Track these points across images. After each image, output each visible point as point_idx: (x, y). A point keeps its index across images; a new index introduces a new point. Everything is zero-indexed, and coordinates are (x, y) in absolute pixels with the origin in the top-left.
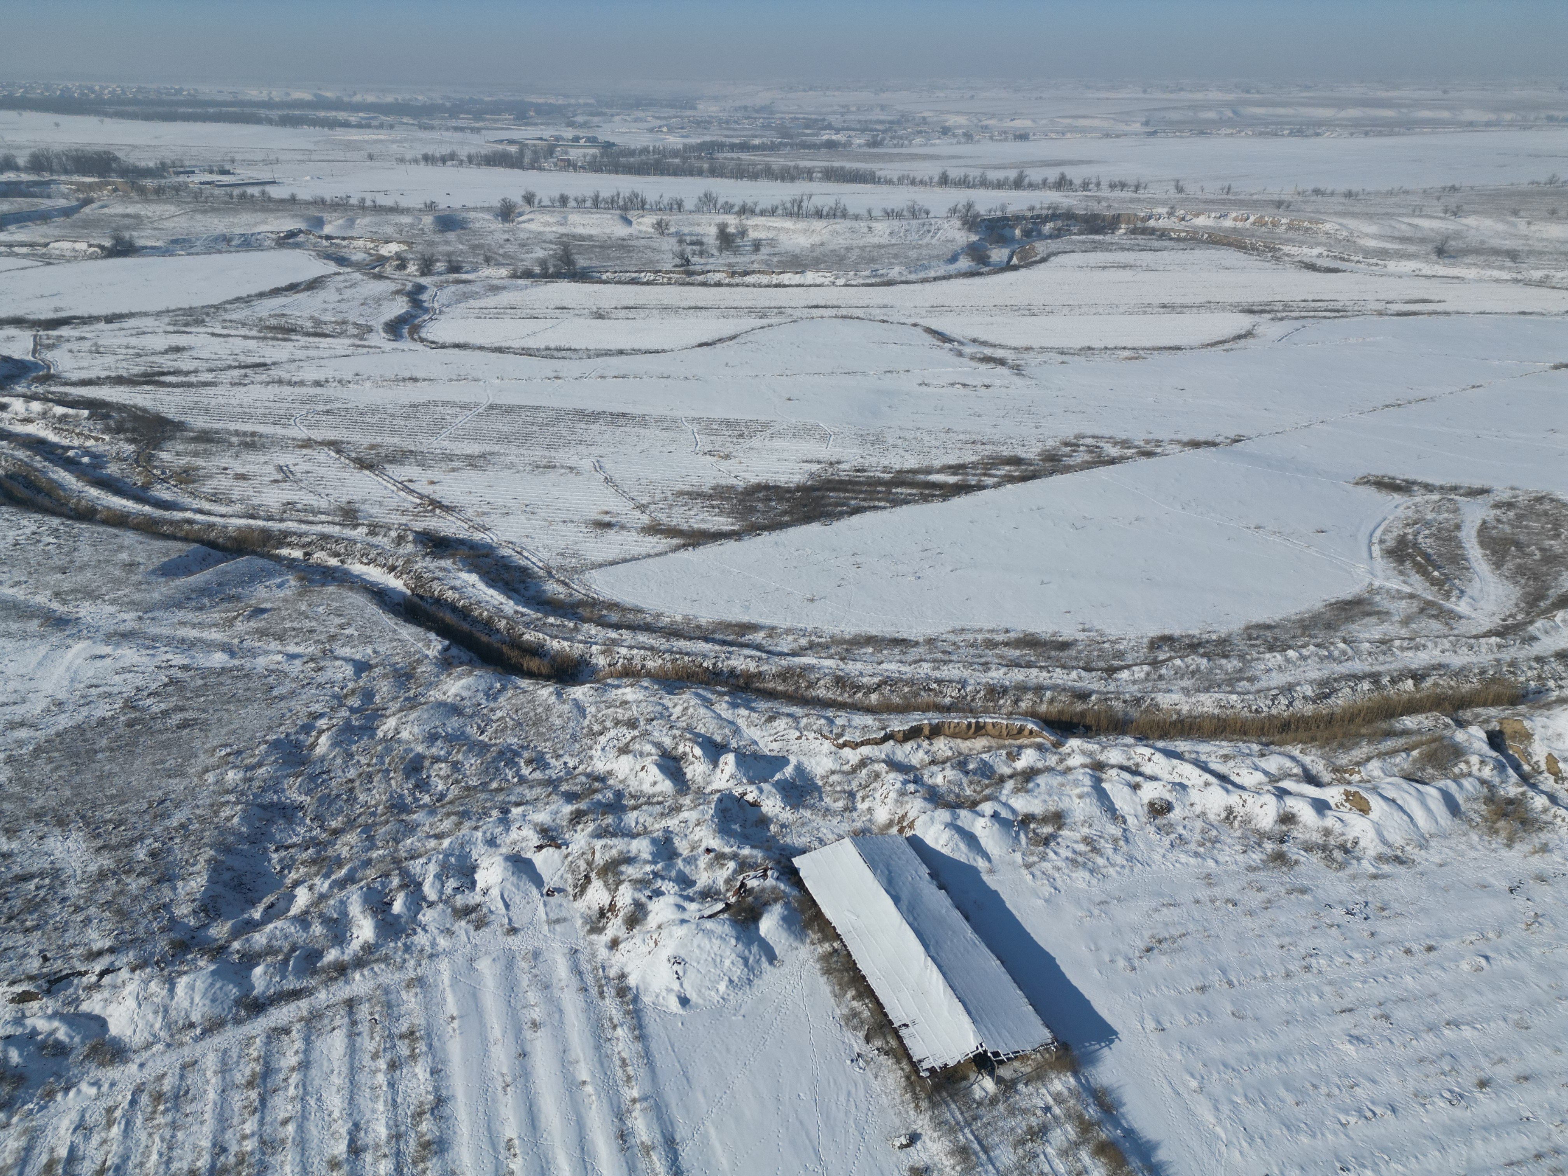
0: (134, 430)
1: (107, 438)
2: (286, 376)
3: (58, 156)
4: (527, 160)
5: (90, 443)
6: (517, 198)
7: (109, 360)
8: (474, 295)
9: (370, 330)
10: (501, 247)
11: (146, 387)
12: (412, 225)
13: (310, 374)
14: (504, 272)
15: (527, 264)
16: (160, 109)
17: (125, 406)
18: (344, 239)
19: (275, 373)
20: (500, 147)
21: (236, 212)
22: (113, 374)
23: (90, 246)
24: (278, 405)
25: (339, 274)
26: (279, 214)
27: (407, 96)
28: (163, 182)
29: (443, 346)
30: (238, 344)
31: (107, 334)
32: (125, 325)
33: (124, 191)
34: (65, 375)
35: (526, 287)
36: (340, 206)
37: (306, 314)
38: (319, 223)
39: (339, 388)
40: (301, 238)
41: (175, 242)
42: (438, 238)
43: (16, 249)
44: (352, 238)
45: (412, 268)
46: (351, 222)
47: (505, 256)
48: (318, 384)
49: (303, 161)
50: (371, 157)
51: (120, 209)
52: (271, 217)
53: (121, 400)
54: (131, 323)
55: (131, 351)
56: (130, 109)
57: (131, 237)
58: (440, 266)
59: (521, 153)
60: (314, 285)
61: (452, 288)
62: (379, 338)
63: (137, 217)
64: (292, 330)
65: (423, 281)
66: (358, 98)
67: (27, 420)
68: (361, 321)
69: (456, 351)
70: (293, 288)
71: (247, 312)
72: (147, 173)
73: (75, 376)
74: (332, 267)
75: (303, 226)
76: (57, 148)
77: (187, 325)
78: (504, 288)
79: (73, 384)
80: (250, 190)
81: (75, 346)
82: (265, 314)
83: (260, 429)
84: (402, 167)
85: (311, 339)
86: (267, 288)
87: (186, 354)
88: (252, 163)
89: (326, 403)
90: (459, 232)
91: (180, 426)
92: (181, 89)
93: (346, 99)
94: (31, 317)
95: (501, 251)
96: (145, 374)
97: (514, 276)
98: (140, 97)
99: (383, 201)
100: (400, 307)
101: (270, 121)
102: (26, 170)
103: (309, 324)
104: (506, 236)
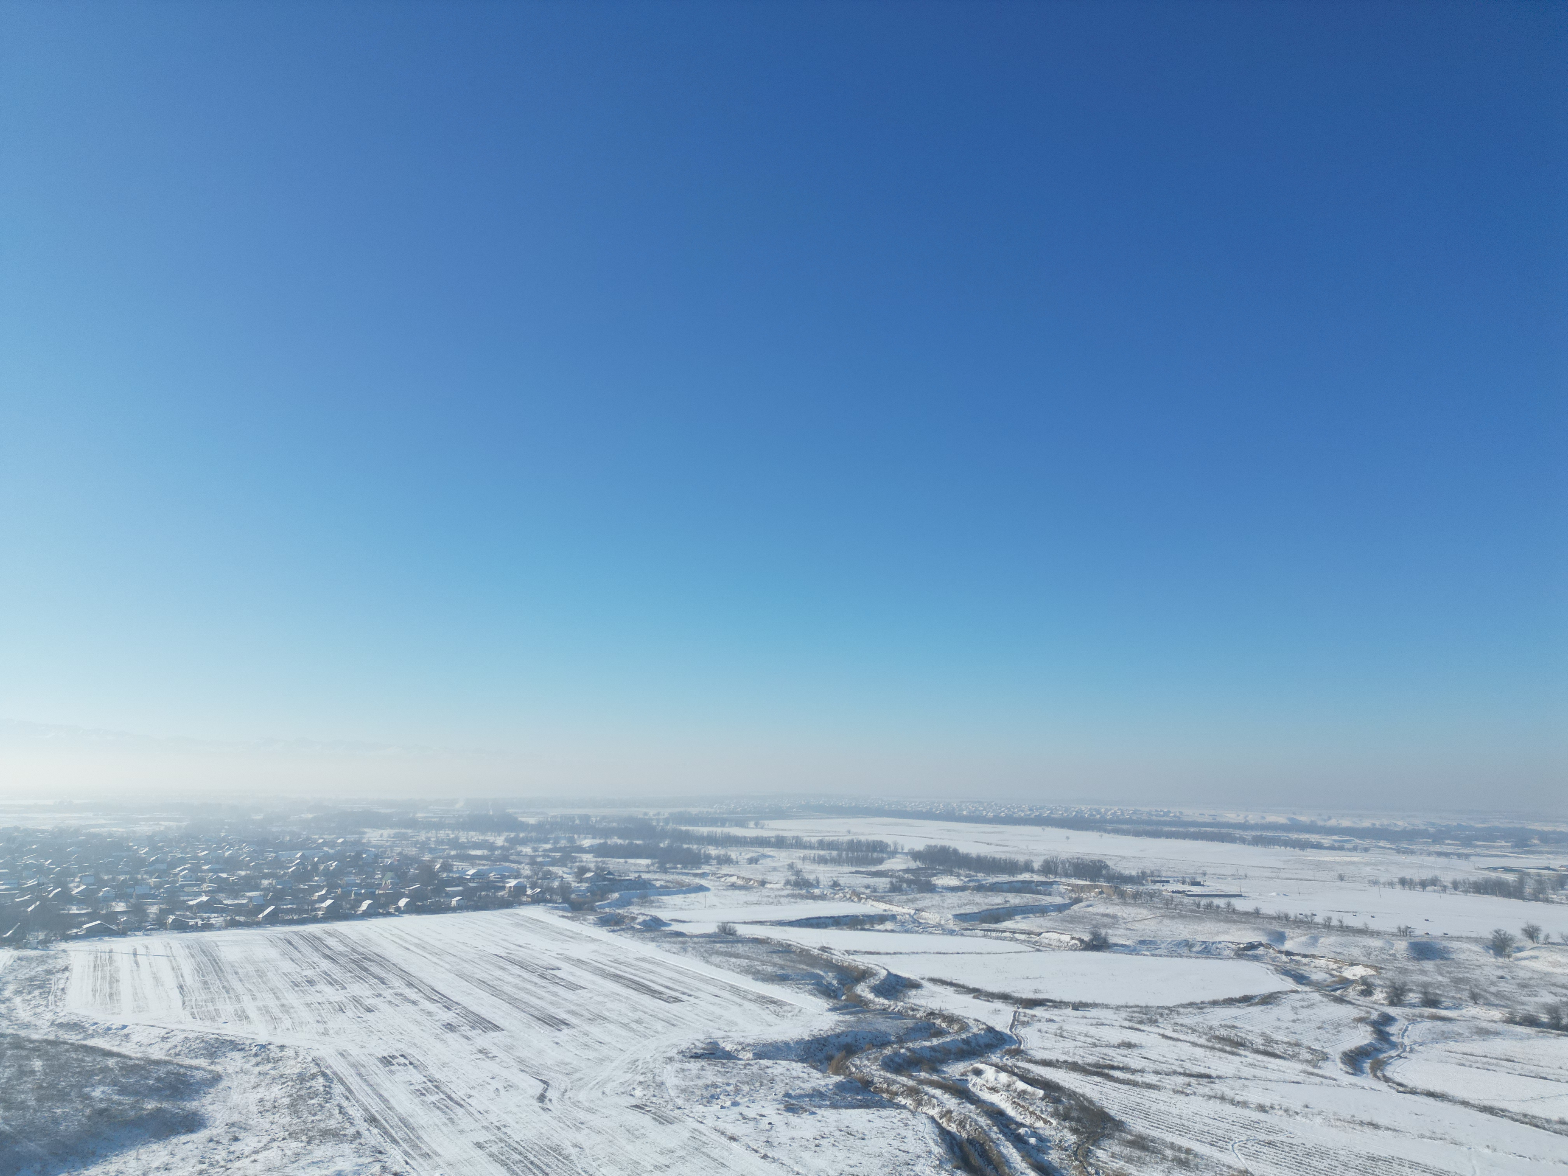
0: (1079, 1120)
1: (1054, 1122)
2: (1229, 1093)
3: (1063, 863)
4: (1528, 890)
5: (1039, 1124)
6: (1514, 930)
7: (1069, 1045)
8: (1456, 1037)
9: (1325, 1057)
10: (1493, 984)
11: (1097, 1079)
12: (1382, 949)
13: (1254, 1096)
14: (1496, 1014)
15: (1531, 1009)
16: (1148, 828)
17: (1075, 1093)
18: (1305, 956)
19: (1219, 1088)
20: (1493, 875)
21: (1201, 919)
22: (1070, 1060)
23: (1073, 938)
24: (1218, 1124)
25: (1296, 992)
26: (1242, 926)
27: (1386, 822)
28: (1141, 888)
29: (1413, 1092)
30: (1185, 1050)
31: (1071, 1020)
32: (1087, 1014)
33: (1108, 895)
34: (1032, 1052)
35: (1529, 1037)
36: (1304, 923)
37: (1257, 1029)
38: (1281, 938)
39: (1285, 1117)
40: (1261, 951)
41: (1142, 942)
42: (1412, 966)
43: (1017, 936)
44: (1314, 956)
45: (1379, 996)
46: (1315, 940)
47: (1497, 995)
48: (1262, 1108)
49: (1272, 878)
50: (1341, 878)
51: (1101, 909)
52: (1233, 928)
53: (1073, 1087)
54: (1093, 1013)
55: (1089, 1040)
56: (1124, 827)
57: (1106, 934)
58: (1413, 997)
59: (1521, 883)
60: (1268, 1000)
61: (1428, 1024)
62: (1335, 1069)
63: (1114, 917)
64: (1241, 1044)
65: (1392, 1011)
66: (1333, 823)
67: (994, 1090)
68: (1316, 1046)
69: (1431, 1101)
70: (1246, 1000)
71: (1198, 1019)
72: (1129, 880)
73: (1039, 1055)
74: (1289, 984)
75: (1264, 939)
76: (1064, 856)
77: (1141, 1022)
78: (1497, 1034)
79: (1036, 1063)
80: (1217, 902)
81: (1044, 1026)
82: (1215, 1023)
83: (1197, 1147)
84: (1375, 889)
85: (1260, 1057)
86: (1221, 997)
87: (1136, 1052)
88: (1222, 877)
89: (1269, 1132)
90: (1439, 962)
91: (1119, 1126)
92: (1169, 812)
93: (1320, 823)
94: (1016, 995)
95: (1493, 989)
96: (1097, 1065)
97: (1511, 1021)
98: (1134, 818)
99: (1350, 921)
100: (1363, 1037)
101: (1243, 841)
102: (1039, 872)
103: (1259, 1042)
104: (1500, 973)
